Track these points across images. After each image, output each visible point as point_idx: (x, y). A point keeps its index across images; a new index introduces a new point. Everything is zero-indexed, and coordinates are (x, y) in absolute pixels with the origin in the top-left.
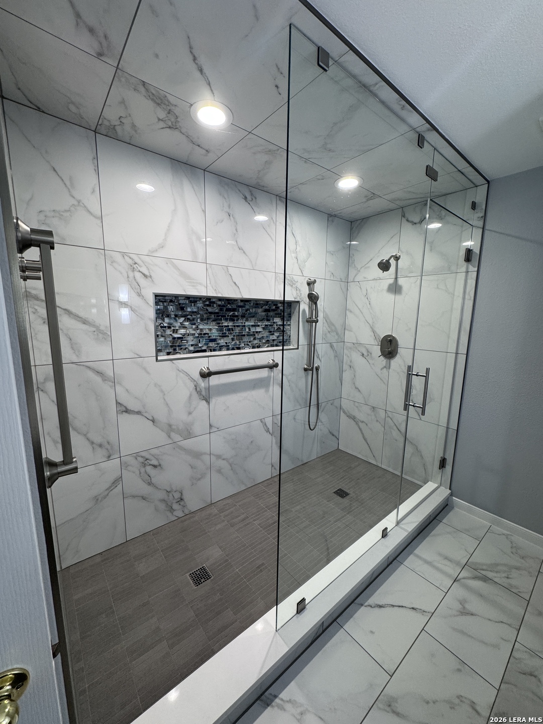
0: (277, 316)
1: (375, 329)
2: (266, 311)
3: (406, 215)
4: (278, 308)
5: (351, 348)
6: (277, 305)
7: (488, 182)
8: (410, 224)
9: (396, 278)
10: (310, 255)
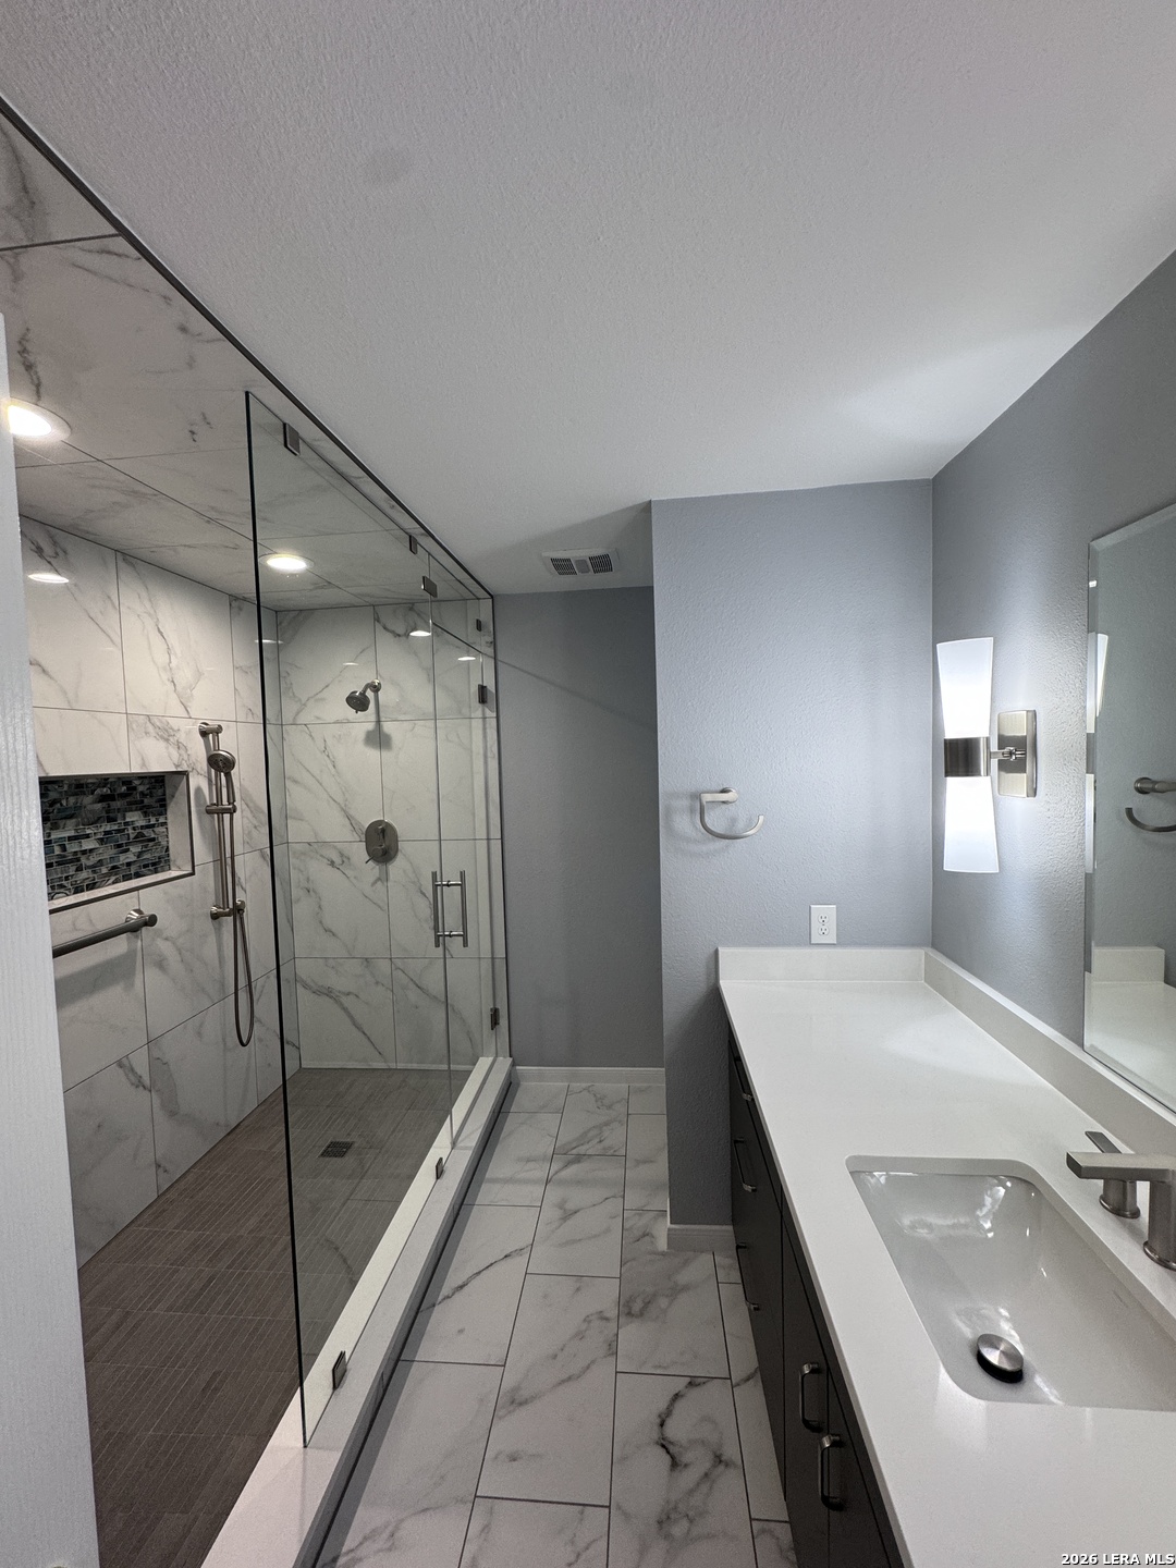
0: (134, 807)
1: (352, 812)
2: (103, 798)
3: (382, 619)
4: (135, 788)
5: (303, 853)
6: (130, 782)
7: (492, 597)
8: (389, 635)
9: (378, 722)
10: (199, 674)
